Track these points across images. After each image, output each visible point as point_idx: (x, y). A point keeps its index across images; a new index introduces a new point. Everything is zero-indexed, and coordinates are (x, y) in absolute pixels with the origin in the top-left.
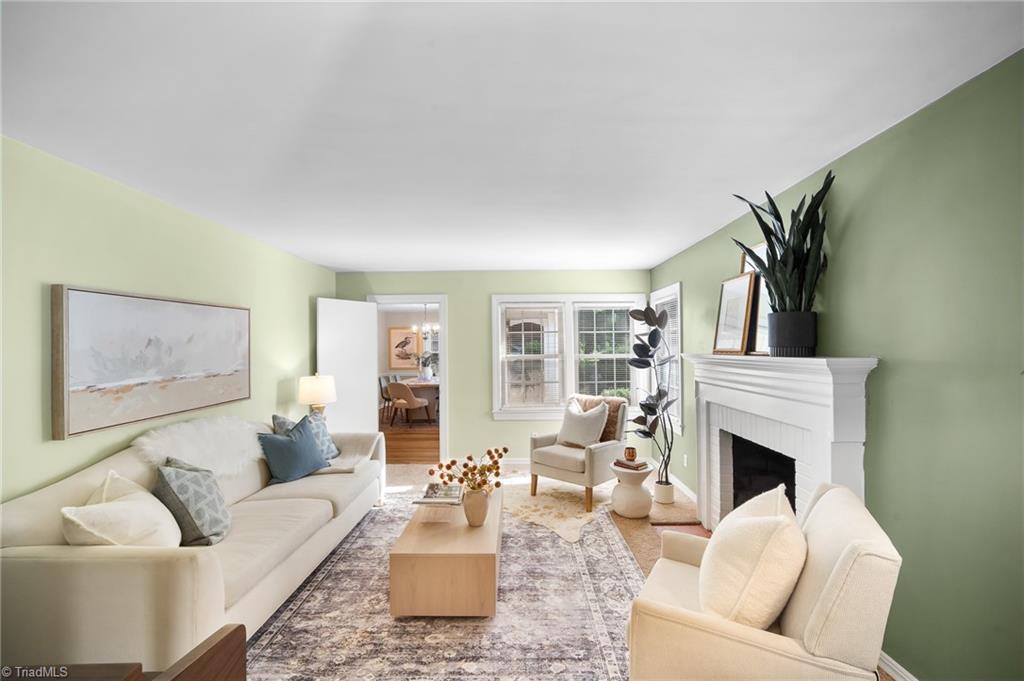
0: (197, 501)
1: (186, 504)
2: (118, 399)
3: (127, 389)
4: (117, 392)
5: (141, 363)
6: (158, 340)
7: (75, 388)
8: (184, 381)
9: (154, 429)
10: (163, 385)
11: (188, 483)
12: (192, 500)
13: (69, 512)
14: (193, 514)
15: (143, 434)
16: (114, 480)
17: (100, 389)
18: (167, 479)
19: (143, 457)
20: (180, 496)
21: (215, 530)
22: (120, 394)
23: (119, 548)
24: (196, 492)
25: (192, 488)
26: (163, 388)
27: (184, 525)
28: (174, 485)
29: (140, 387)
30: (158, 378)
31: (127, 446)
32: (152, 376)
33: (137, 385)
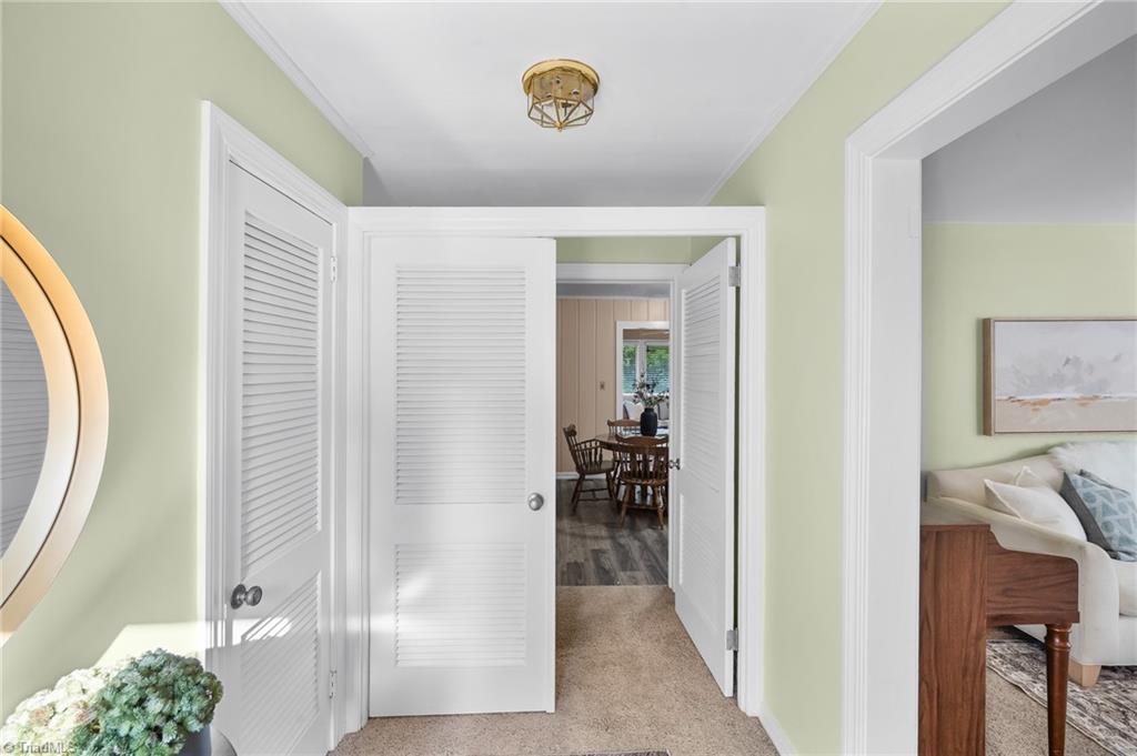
0: (1104, 514)
1: (1092, 512)
2: (1034, 410)
3: (1044, 402)
4: (1035, 404)
5: (1059, 381)
6: (1077, 359)
7: (999, 397)
8: (1108, 400)
9: (1072, 443)
10: (1083, 403)
11: (1097, 495)
12: (1100, 510)
13: (989, 483)
14: (1100, 524)
15: (1062, 445)
16: (1026, 474)
17: (1019, 400)
18: (1073, 483)
19: (1057, 465)
20: (1087, 504)
21: (1125, 548)
22: (1037, 407)
23: (1022, 521)
24: (1104, 506)
25: (1100, 500)
26: (1083, 405)
27: (1089, 531)
28: (1081, 491)
29: (1057, 402)
30: (1077, 396)
31: (1044, 452)
32: (1070, 393)
33: (1054, 400)
